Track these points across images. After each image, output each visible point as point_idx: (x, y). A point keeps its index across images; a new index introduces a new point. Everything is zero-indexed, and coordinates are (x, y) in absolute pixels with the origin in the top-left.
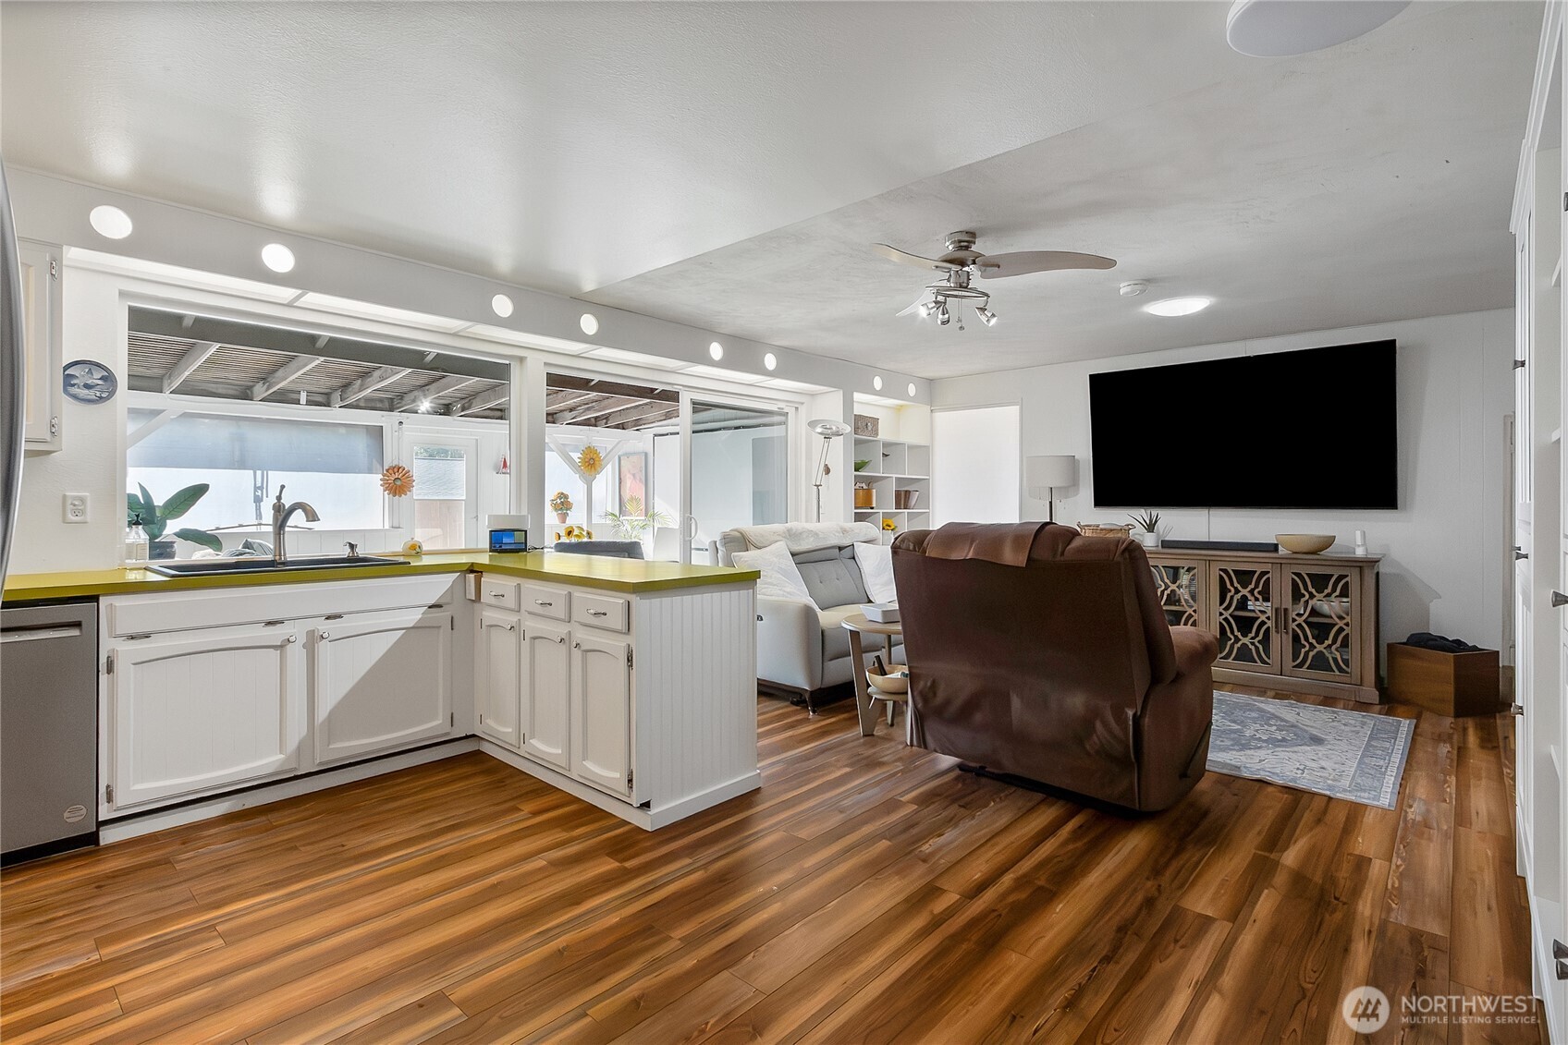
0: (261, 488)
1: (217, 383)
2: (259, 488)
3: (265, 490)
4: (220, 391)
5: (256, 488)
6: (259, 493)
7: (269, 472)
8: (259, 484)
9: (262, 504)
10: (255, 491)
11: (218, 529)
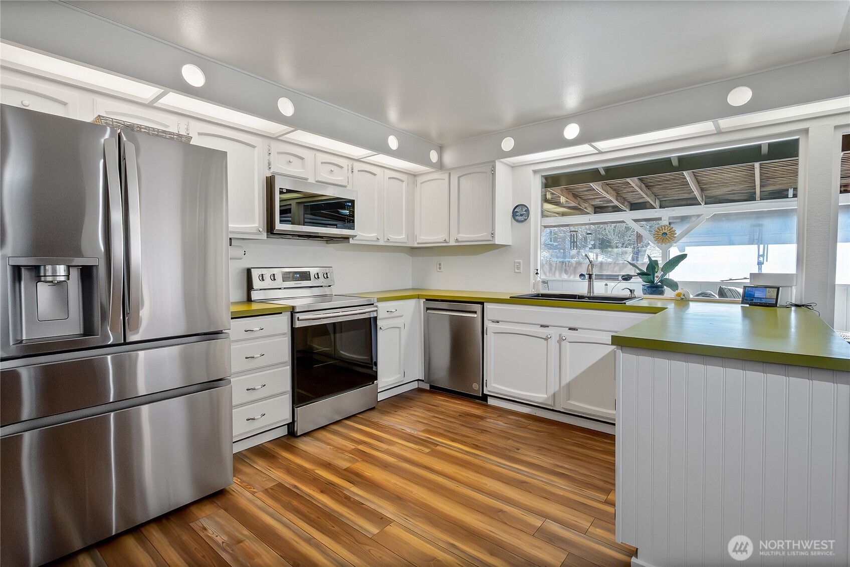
0: (763, 256)
1: (734, 194)
2: (761, 256)
3: (765, 257)
4: (736, 198)
5: (759, 256)
6: (761, 259)
7: (769, 245)
8: (761, 253)
9: (762, 265)
10: (758, 258)
11: (731, 280)
